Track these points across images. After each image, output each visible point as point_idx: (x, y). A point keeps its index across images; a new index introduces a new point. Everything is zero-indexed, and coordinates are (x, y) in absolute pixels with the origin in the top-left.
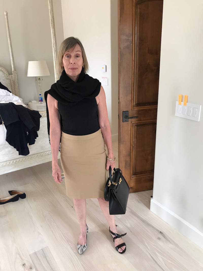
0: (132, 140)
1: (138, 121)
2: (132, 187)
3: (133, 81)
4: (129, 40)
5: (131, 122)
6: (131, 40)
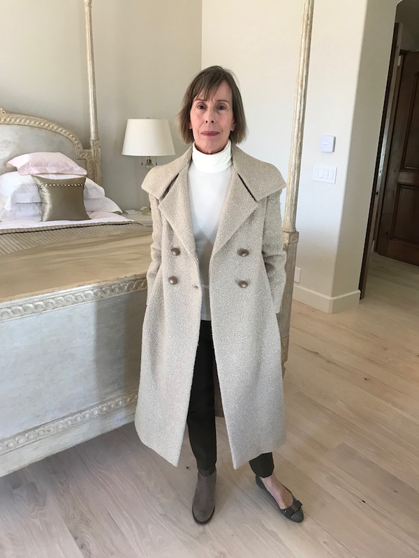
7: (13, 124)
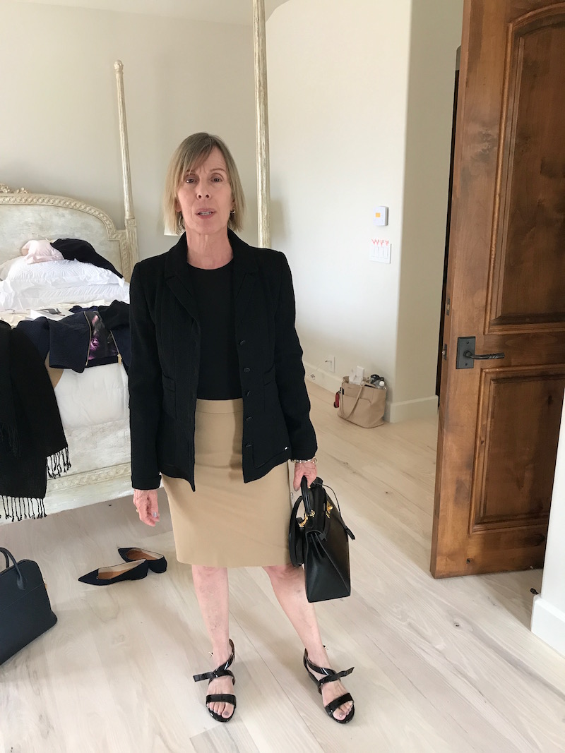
0: (482, 422)
1: (502, 367)
2: (473, 560)
3: (493, 253)
4: (489, 135)
5: (482, 370)
6: (496, 137)
7: (35, 204)
